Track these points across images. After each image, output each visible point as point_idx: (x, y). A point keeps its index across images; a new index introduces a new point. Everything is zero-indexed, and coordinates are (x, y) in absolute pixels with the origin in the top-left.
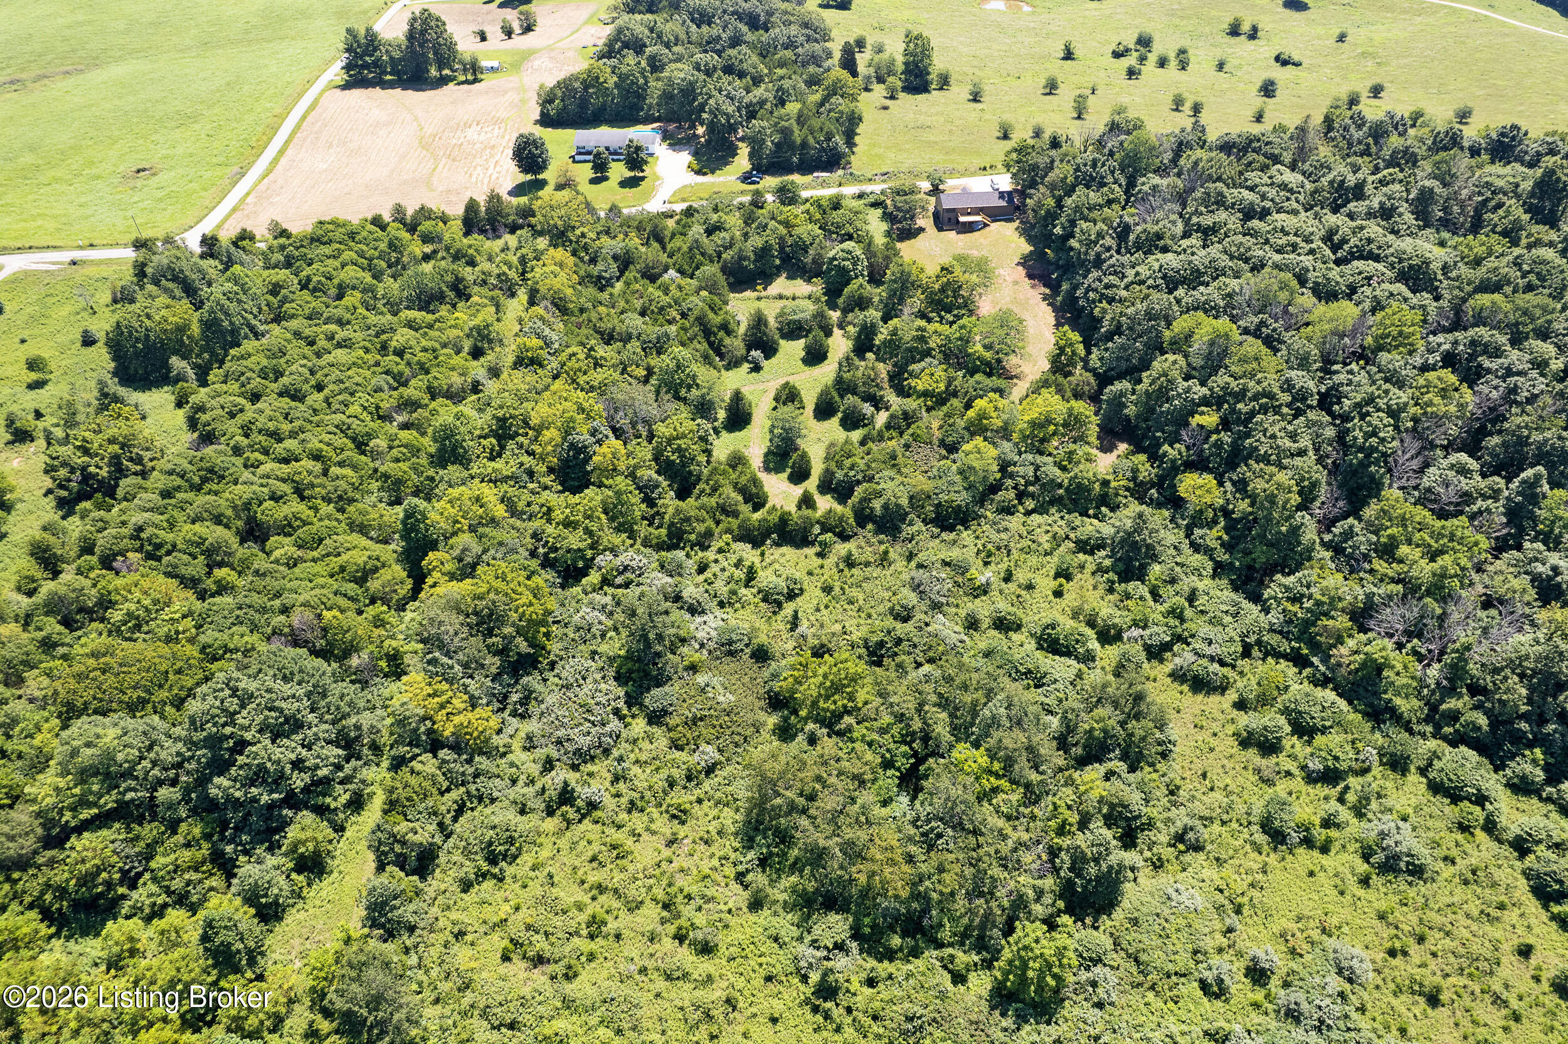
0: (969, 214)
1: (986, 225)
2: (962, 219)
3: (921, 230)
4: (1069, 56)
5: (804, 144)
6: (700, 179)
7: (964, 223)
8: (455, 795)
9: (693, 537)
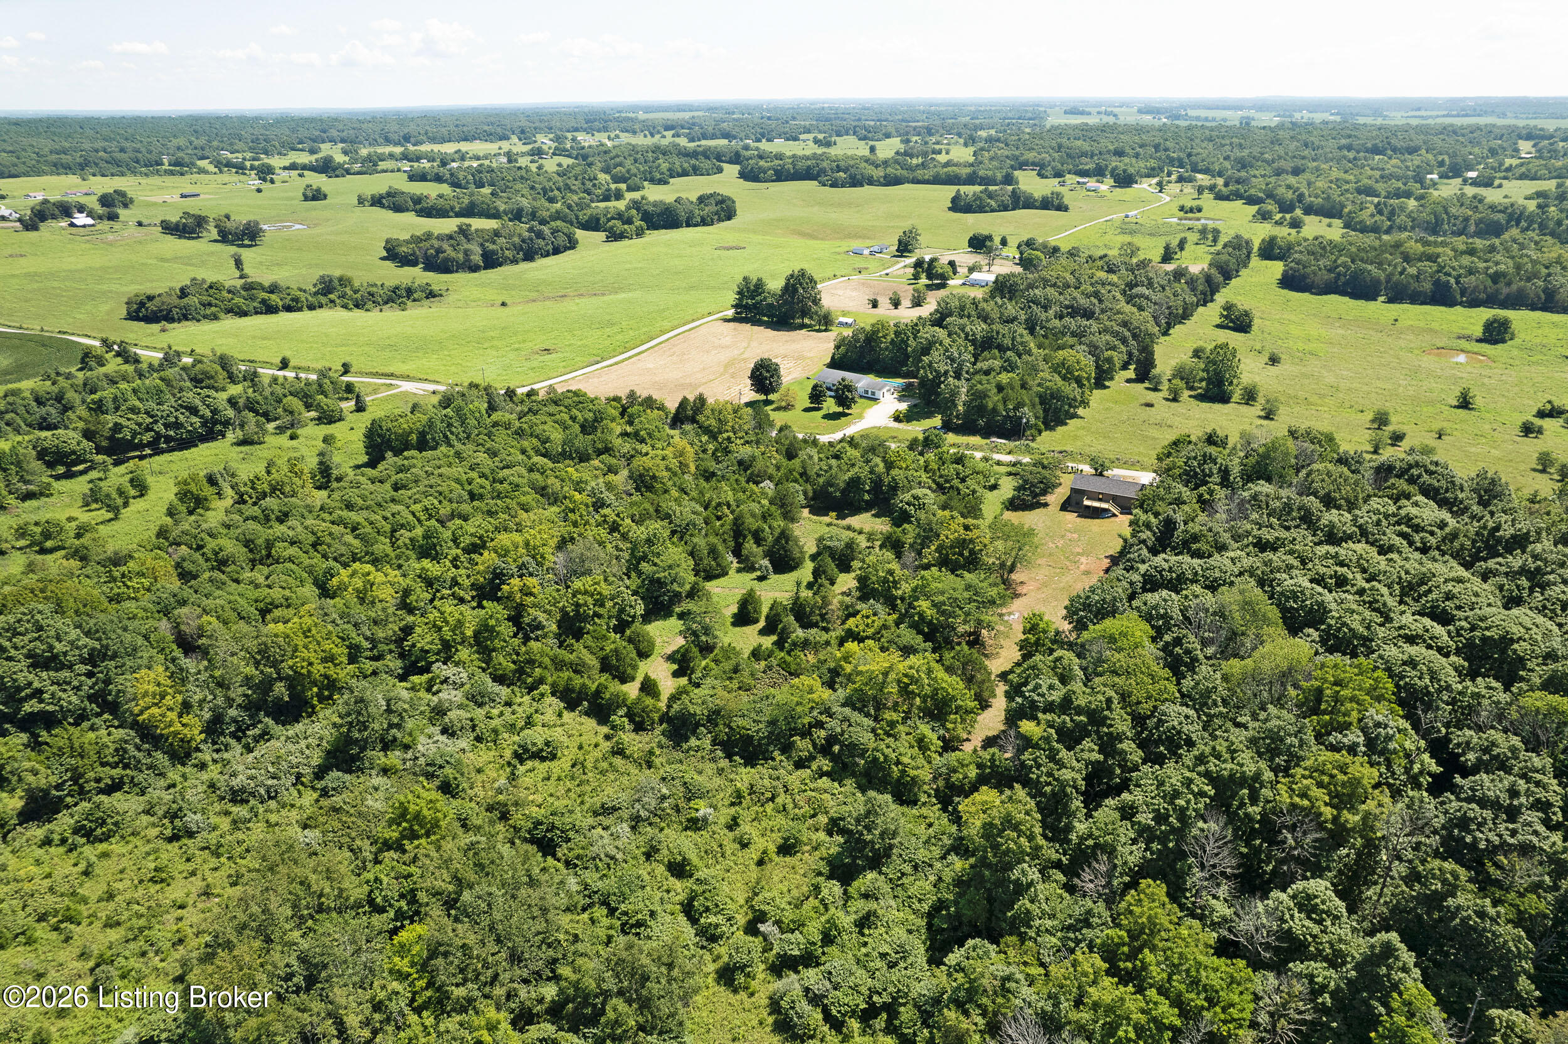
0: (1100, 500)
1: (1114, 515)
2: (1087, 503)
3: (1046, 505)
4: (1465, 403)
5: (994, 410)
6: (896, 425)
7: (1088, 507)
8: (117, 772)
9: (530, 680)
